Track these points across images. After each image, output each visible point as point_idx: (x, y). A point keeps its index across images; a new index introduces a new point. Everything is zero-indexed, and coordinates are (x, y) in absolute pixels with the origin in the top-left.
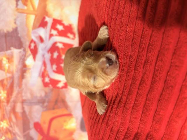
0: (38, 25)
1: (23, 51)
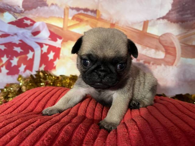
0: (52, 30)
1: (20, 10)
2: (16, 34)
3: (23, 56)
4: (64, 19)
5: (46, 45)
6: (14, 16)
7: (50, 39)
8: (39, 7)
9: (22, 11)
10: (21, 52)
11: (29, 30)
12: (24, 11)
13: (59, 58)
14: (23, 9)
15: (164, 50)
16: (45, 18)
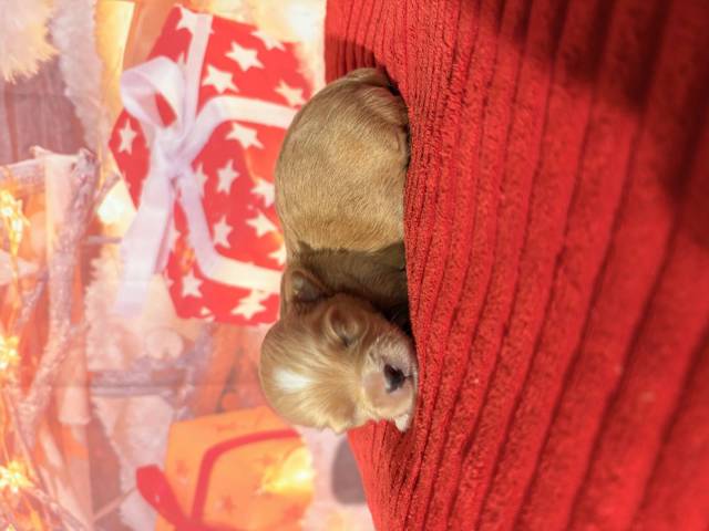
0: (148, 46)
1: (84, 162)
2: (173, 182)
3: (249, 162)
5: (204, 73)
6: (108, 187)
7: (181, 58)
8: (68, 93)
9: (88, 158)
10: (235, 168)
11: (154, 137)
12: (86, 150)
13: (254, 28)
14: (82, 153)
16: (106, 70)
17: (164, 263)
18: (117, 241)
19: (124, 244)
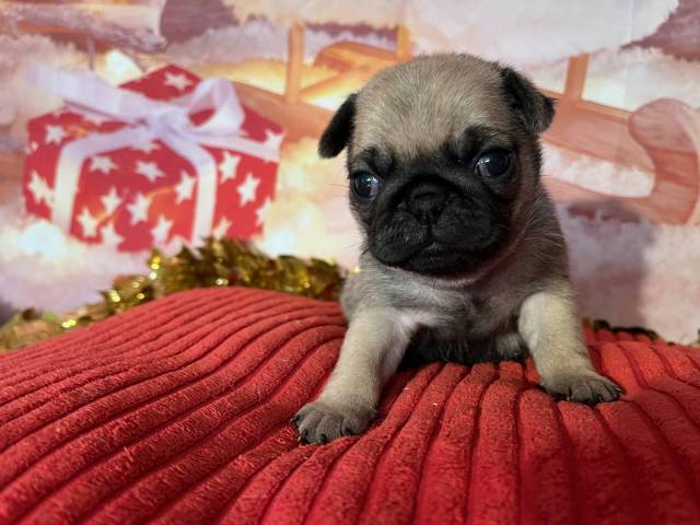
0: (251, 104)
1: (155, 41)
2: (142, 122)
3: (164, 191)
4: (289, 65)
5: (233, 153)
6: (137, 61)
7: (243, 133)
8: (211, 32)
9: (159, 45)
10: (158, 178)
11: (181, 105)
12: (165, 45)
13: (272, 199)
14: (162, 40)
15: (652, 166)
16: (232, 66)
17: (74, 110)
18: (92, 67)
19: (89, 74)
